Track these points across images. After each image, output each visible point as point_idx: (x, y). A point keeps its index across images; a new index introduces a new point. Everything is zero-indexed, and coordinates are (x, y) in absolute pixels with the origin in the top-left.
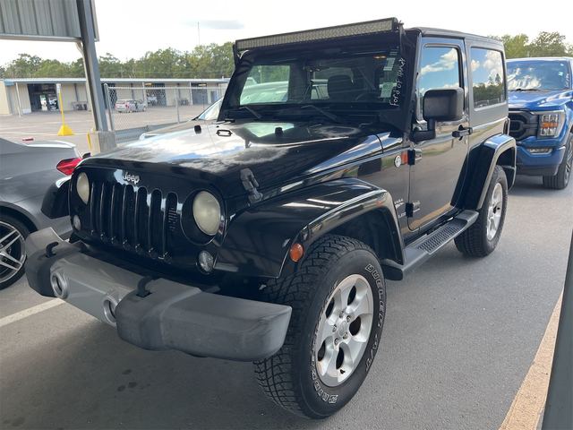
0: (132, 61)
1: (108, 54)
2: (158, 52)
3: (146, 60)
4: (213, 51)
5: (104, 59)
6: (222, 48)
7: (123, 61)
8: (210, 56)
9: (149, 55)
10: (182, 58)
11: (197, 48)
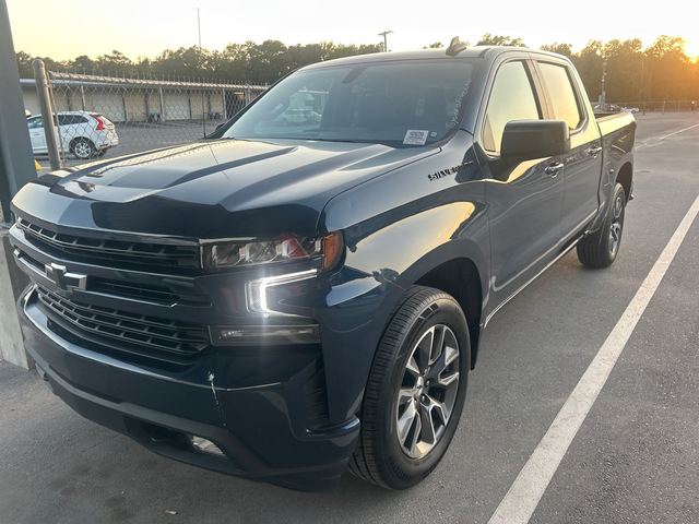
0: (146, 61)
1: (115, 52)
2: (179, 51)
3: (164, 61)
4: (249, 51)
5: (110, 58)
6: (260, 48)
7: (135, 61)
8: (244, 57)
9: (167, 54)
10: (209, 58)
11: (229, 48)
